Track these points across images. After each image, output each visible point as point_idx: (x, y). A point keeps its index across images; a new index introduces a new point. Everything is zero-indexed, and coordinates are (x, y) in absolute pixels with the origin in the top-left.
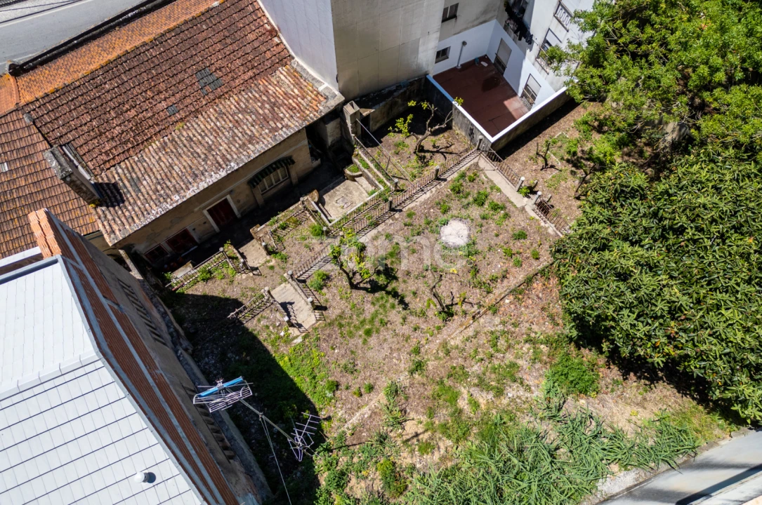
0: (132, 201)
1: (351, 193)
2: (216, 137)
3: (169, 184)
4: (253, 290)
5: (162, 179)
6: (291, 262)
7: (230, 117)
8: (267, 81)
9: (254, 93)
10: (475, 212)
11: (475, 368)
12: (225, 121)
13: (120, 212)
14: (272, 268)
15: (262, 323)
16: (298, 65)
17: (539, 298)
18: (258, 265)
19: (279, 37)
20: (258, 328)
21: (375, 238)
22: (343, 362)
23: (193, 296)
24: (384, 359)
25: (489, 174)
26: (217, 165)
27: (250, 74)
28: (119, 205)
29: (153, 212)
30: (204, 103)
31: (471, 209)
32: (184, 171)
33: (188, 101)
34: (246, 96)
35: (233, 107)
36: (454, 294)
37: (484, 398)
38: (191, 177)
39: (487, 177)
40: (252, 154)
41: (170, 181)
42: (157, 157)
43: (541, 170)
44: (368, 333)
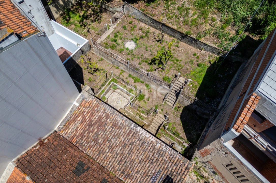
0: (166, 172)
1: (113, 100)
2: (116, 147)
3: (151, 155)
4: (174, 113)
5: (149, 162)
6: (157, 103)
7: (102, 146)
8: (73, 139)
9: (83, 141)
10: (119, 41)
11: (182, 19)
12: (104, 148)
13: (175, 173)
14: (162, 110)
15: (191, 94)
16: (60, 125)
17: (151, 11)
18: (163, 116)
19: (44, 140)
20: (193, 95)
21: (142, 68)
22: (190, 65)
23: (187, 136)
24: (183, 54)
25: (102, 40)
26: (134, 135)
27: (70, 149)
28: (171, 178)
29: (169, 153)
30: (94, 167)
31: (119, 43)
32: (141, 152)
33: (96, 175)
34: (86, 144)
35: (94, 149)
36: (153, 41)
37: (191, 12)
38: (144, 145)
39: (104, 40)
40: (125, 119)
41: (149, 156)
42: (136, 175)
43: (91, 33)
44: (177, 60)
